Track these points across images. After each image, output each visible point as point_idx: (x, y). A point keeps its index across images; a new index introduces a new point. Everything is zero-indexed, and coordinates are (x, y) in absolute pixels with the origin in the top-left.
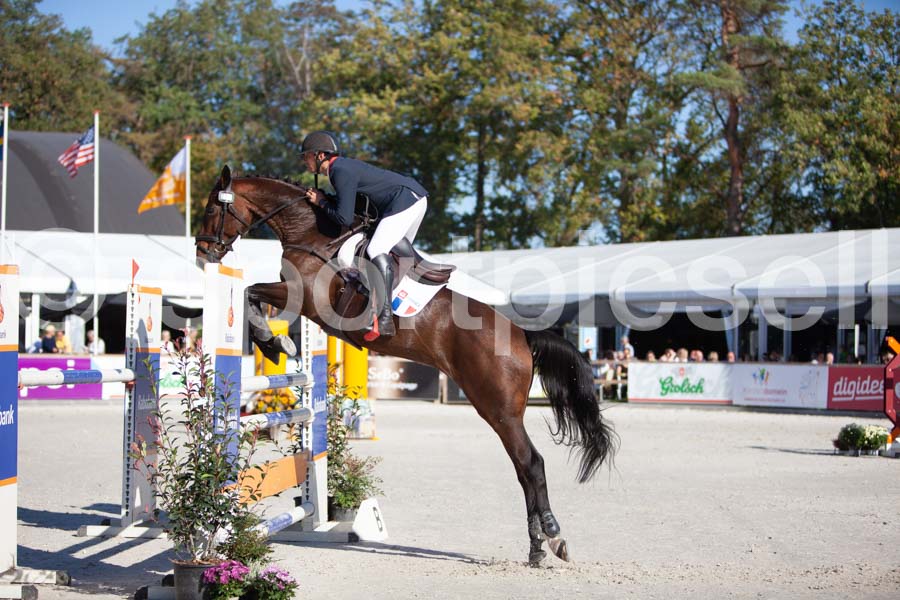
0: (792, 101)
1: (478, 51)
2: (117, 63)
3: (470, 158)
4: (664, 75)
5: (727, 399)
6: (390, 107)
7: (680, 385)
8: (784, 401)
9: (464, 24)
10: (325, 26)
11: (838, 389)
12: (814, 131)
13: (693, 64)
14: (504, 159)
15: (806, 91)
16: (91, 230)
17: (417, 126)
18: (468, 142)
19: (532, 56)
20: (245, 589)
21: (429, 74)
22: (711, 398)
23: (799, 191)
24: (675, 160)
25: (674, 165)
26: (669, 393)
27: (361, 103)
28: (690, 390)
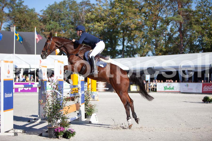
0: (194, 23)
1: (123, 12)
2: (41, 16)
3: (121, 37)
4: (165, 17)
5: (179, 91)
6: (102, 25)
7: (169, 88)
8: (192, 91)
9: (119, 7)
10: (88, 7)
11: (204, 88)
12: (199, 30)
13: (171, 15)
14: (129, 37)
15: (197, 21)
16: (34, 54)
17: (109, 30)
18: (120, 33)
19: (135, 13)
20: (64, 133)
21: (111, 18)
22: (175, 91)
23: (196, 43)
24: (168, 37)
25: (167, 38)
26: (166, 90)
27: (96, 25)
28: (171, 89)
